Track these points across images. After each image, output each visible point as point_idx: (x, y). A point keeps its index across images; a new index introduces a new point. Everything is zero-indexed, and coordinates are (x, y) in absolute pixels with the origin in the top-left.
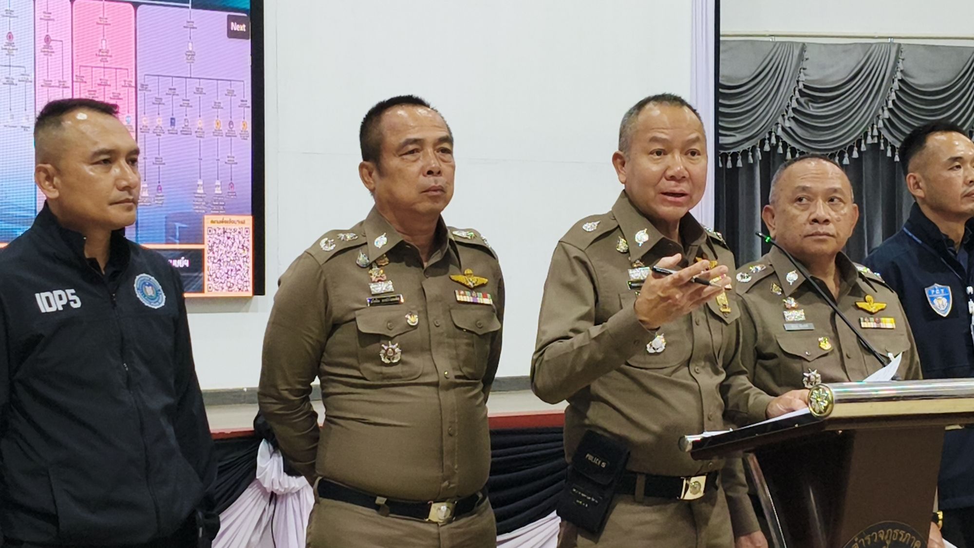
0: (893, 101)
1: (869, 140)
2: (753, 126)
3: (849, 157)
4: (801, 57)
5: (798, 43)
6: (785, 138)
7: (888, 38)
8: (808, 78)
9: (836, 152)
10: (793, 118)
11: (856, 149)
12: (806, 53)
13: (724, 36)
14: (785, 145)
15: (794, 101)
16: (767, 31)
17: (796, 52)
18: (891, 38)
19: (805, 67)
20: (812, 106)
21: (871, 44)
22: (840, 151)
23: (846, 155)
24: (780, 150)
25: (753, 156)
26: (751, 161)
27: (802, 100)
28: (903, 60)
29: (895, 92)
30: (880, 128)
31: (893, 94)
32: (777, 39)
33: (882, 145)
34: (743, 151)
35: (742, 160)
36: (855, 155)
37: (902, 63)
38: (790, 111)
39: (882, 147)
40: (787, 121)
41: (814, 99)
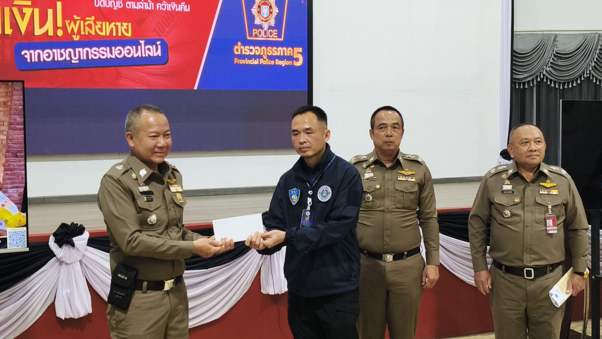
0: (597, 58)
1: (585, 75)
2: (532, 71)
3: (576, 83)
4: (555, 40)
5: (554, 34)
6: (547, 75)
7: (595, 31)
8: (558, 49)
9: (570, 81)
10: (551, 66)
11: (579, 79)
12: (557, 38)
13: (516, 32)
14: (547, 78)
15: (551, 59)
16: (540, 29)
17: (553, 38)
18: (596, 31)
19: (556, 44)
20: (560, 61)
21: (587, 34)
22: (572, 80)
23: (575, 82)
24: (545, 80)
25: (533, 83)
26: (531, 85)
27: (555, 59)
28: (601, 40)
29: (597, 54)
30: (590, 70)
31: (597, 55)
32: (545, 33)
33: (591, 77)
34: (528, 81)
35: (527, 85)
36: (579, 82)
37: (601, 42)
38: (550, 63)
39: (591, 78)
40: (548, 68)
41: (561, 58)
